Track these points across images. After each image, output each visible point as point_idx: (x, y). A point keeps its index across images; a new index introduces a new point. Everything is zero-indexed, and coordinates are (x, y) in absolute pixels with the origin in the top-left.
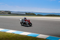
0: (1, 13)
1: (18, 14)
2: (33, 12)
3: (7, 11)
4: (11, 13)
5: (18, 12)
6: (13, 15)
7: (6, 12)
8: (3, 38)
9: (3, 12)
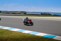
0: (17, 14)
2: (48, 12)
3: (23, 12)
5: (34, 12)
6: (28, 16)
8: (19, 38)
9: (19, 12)
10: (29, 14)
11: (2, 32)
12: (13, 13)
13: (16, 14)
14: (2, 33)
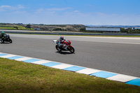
0: (66, 30)
1: (102, 32)
3: (78, 26)
4: (87, 29)
5: (103, 27)
6: (90, 35)
7: (75, 26)
9: (69, 27)
10: (92, 31)
11: (32, 71)
12: (57, 30)
13: (63, 30)
14: (34, 73)
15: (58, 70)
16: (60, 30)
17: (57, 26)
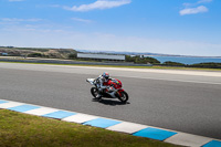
0: (48, 57)
1: (100, 60)
4: (79, 55)
5: (101, 53)
6: (84, 64)
7: (62, 51)
8: (52, 141)
9: (53, 52)
13: (44, 56)
15: (35, 117)
16: (40, 55)
17: (35, 49)
